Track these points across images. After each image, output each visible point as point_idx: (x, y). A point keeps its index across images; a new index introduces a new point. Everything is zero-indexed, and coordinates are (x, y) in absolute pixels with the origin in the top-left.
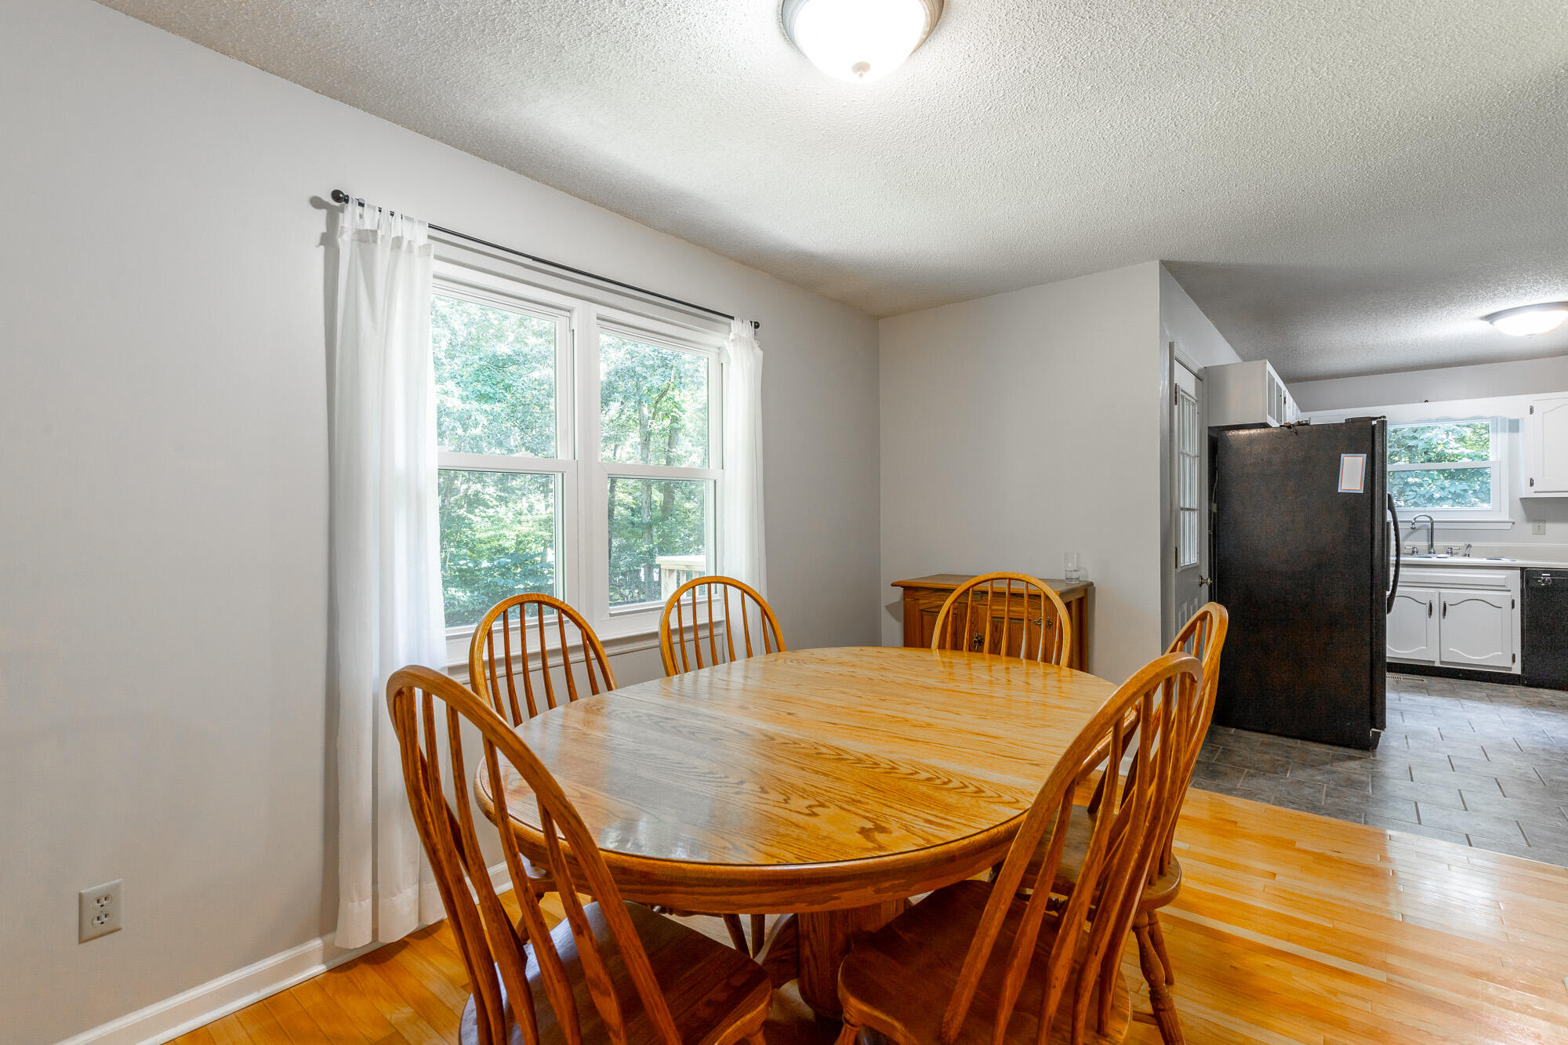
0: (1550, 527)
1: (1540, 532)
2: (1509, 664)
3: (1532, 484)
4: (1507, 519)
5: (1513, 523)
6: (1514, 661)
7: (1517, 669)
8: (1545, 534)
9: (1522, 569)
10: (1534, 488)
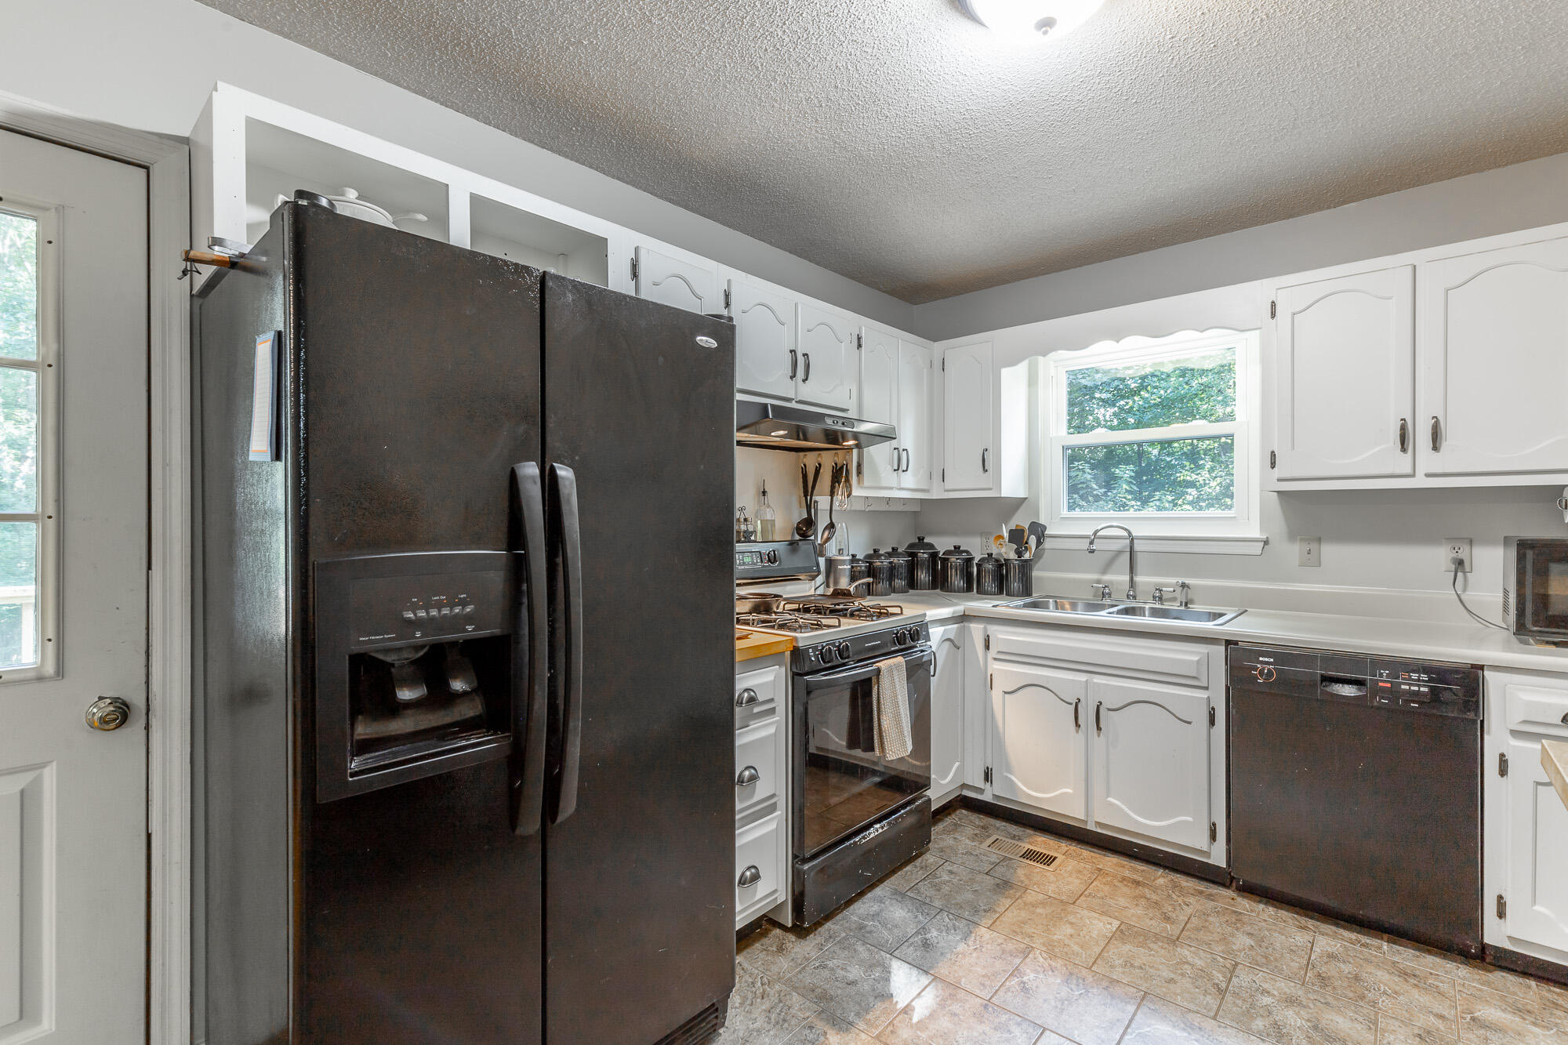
0: (1331, 552)
1: (1312, 561)
2: (1201, 841)
3: (1273, 465)
4: (1256, 533)
5: (1266, 542)
6: (1213, 836)
7: (1218, 856)
8: (1320, 566)
9: (1228, 643)
10: (1277, 473)
